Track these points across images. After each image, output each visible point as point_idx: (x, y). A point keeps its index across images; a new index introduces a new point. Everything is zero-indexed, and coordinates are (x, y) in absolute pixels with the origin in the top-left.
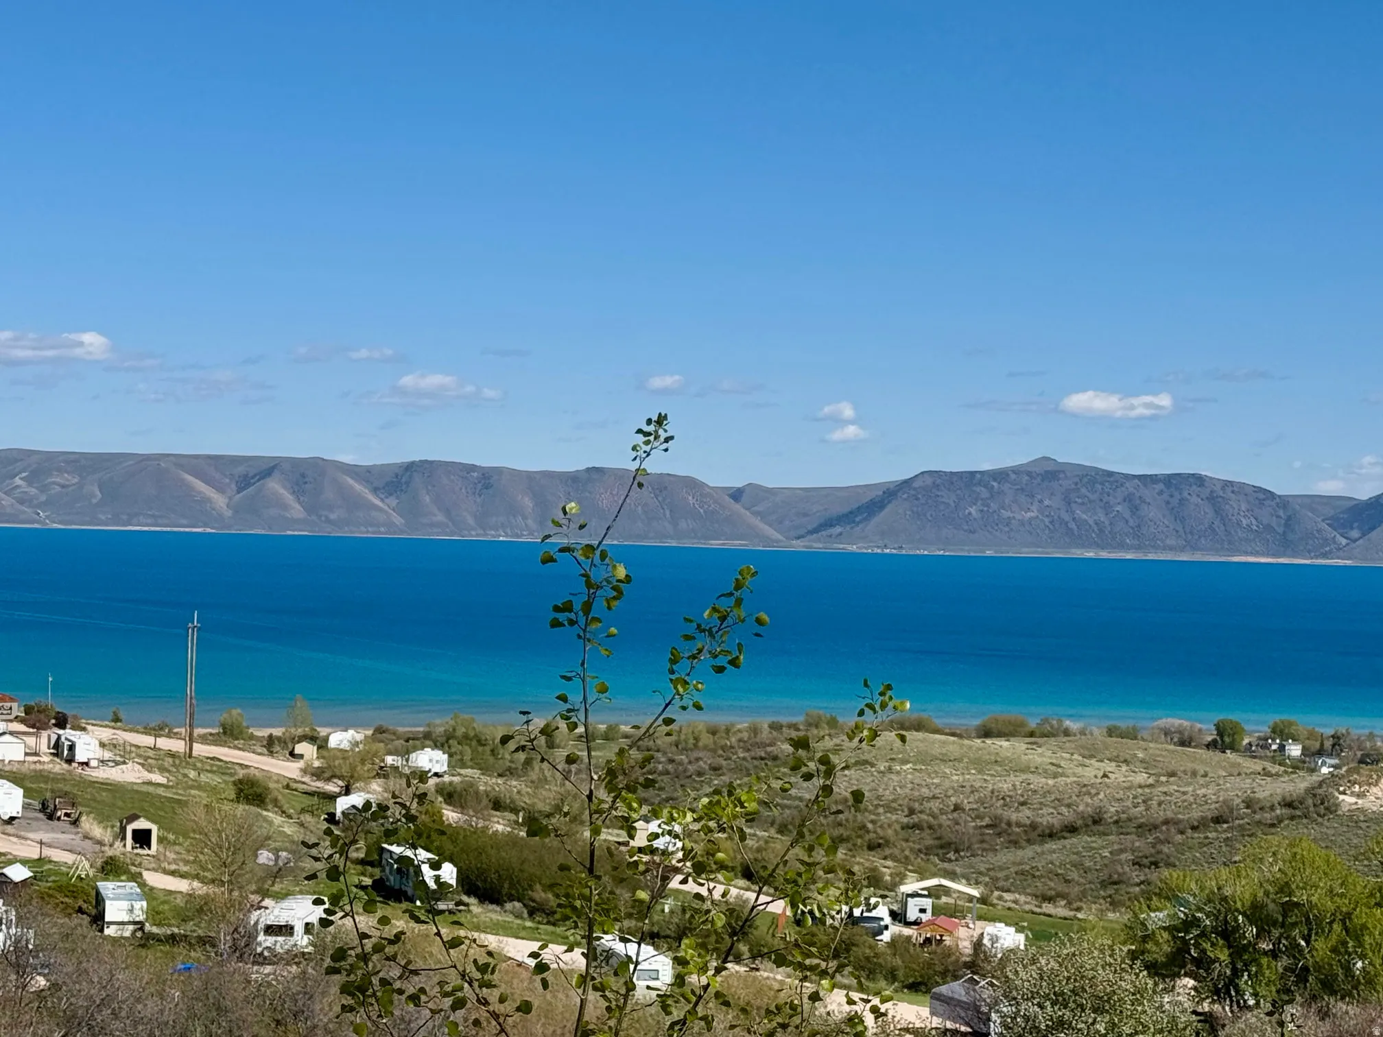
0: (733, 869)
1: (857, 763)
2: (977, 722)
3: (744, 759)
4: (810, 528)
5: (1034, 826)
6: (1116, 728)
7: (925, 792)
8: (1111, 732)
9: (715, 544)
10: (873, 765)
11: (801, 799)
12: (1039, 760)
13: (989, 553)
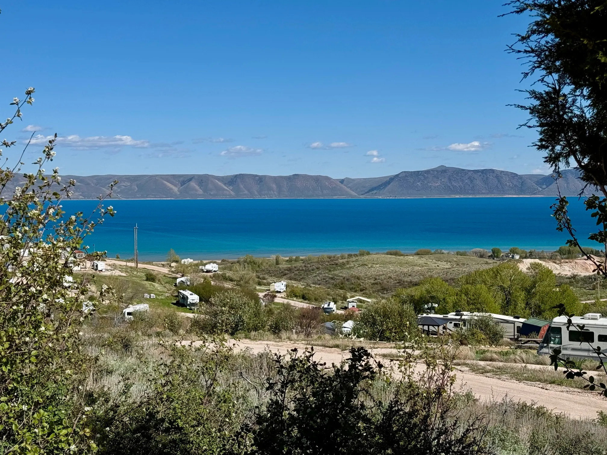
0: (299, 296)
1: (362, 265)
3: (327, 265)
4: (366, 191)
5: (411, 282)
6: (459, 252)
7: (381, 273)
8: (458, 254)
9: (335, 197)
10: (367, 265)
11: (342, 276)
12: (421, 262)
13: (424, 197)
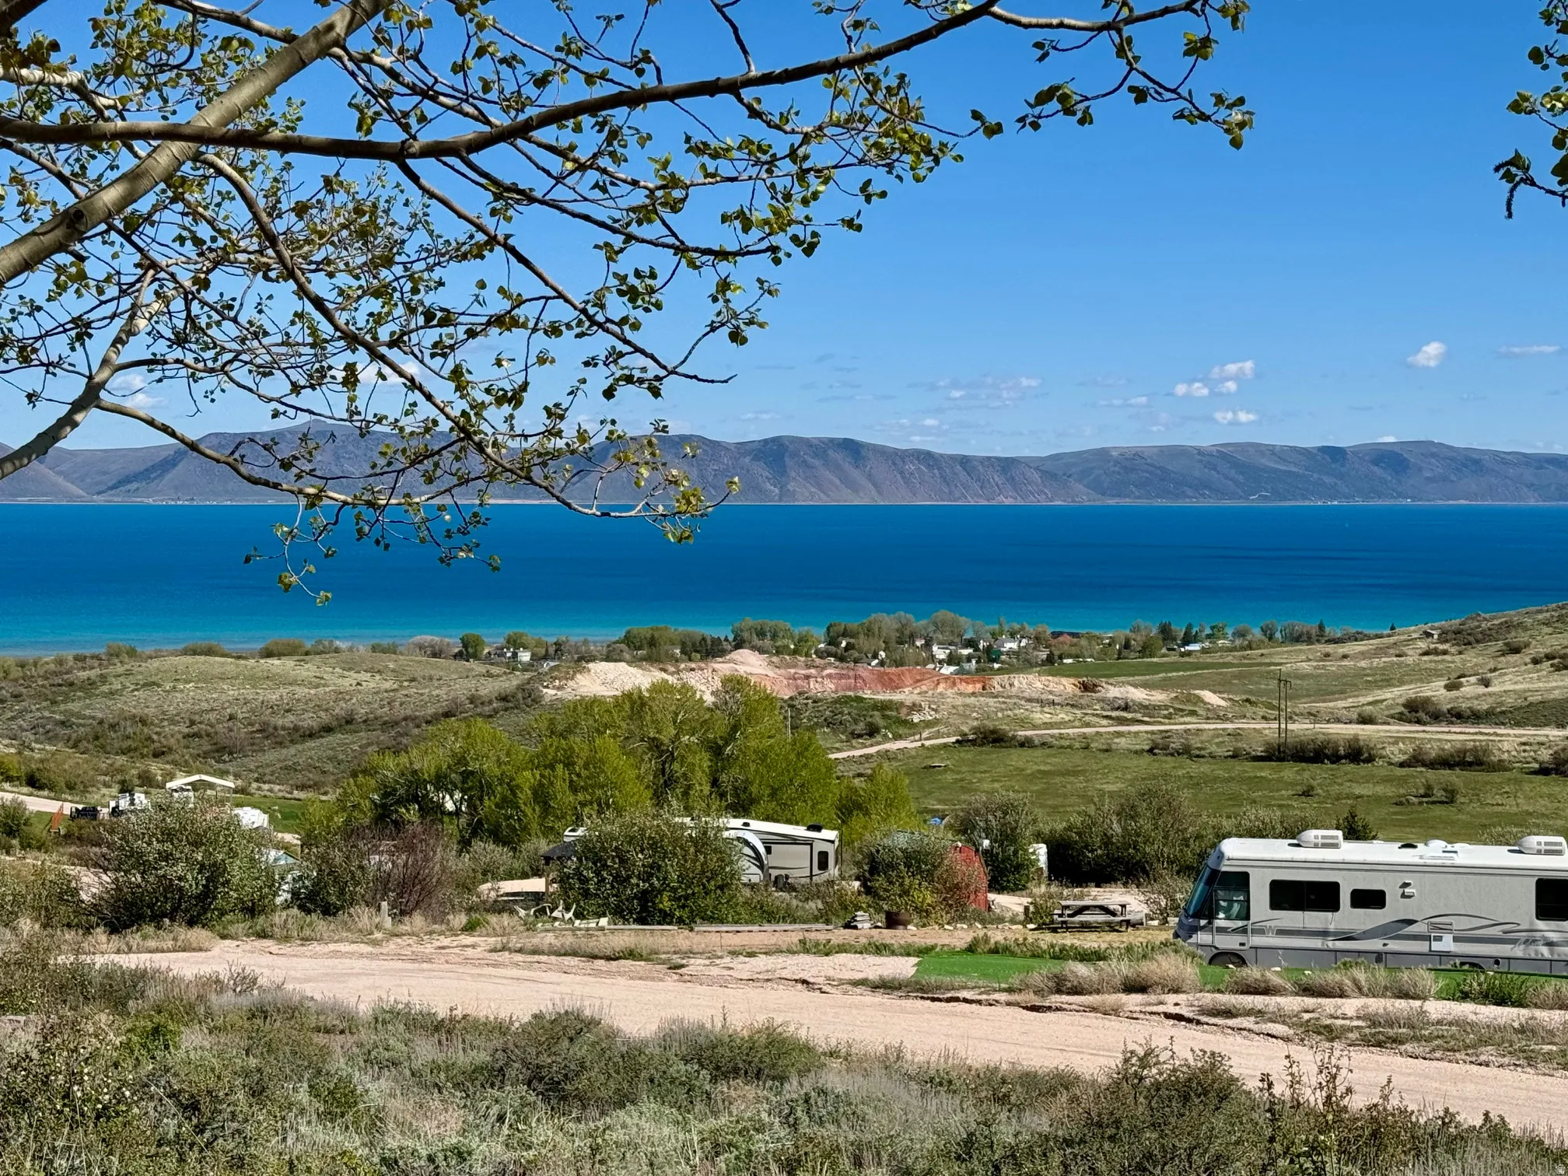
0: (18, 778)
1: (145, 685)
2: (259, 646)
3: (43, 686)
4: (110, 484)
5: (296, 729)
6: (379, 645)
7: (205, 706)
8: (374, 649)
9: (23, 500)
10: (159, 686)
11: (93, 718)
12: (305, 674)
13: (270, 502)
